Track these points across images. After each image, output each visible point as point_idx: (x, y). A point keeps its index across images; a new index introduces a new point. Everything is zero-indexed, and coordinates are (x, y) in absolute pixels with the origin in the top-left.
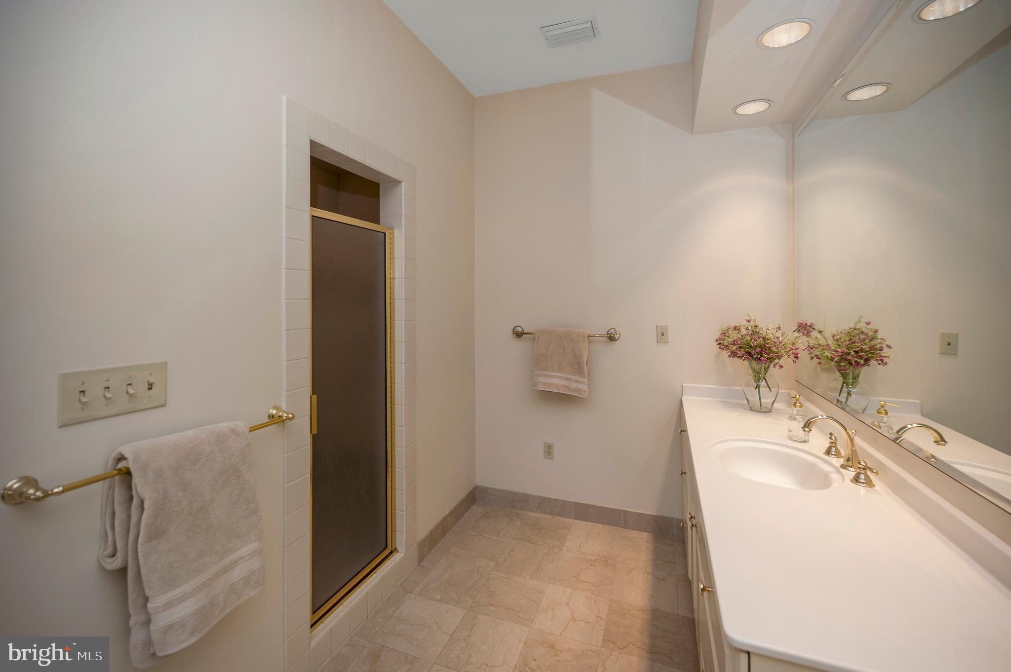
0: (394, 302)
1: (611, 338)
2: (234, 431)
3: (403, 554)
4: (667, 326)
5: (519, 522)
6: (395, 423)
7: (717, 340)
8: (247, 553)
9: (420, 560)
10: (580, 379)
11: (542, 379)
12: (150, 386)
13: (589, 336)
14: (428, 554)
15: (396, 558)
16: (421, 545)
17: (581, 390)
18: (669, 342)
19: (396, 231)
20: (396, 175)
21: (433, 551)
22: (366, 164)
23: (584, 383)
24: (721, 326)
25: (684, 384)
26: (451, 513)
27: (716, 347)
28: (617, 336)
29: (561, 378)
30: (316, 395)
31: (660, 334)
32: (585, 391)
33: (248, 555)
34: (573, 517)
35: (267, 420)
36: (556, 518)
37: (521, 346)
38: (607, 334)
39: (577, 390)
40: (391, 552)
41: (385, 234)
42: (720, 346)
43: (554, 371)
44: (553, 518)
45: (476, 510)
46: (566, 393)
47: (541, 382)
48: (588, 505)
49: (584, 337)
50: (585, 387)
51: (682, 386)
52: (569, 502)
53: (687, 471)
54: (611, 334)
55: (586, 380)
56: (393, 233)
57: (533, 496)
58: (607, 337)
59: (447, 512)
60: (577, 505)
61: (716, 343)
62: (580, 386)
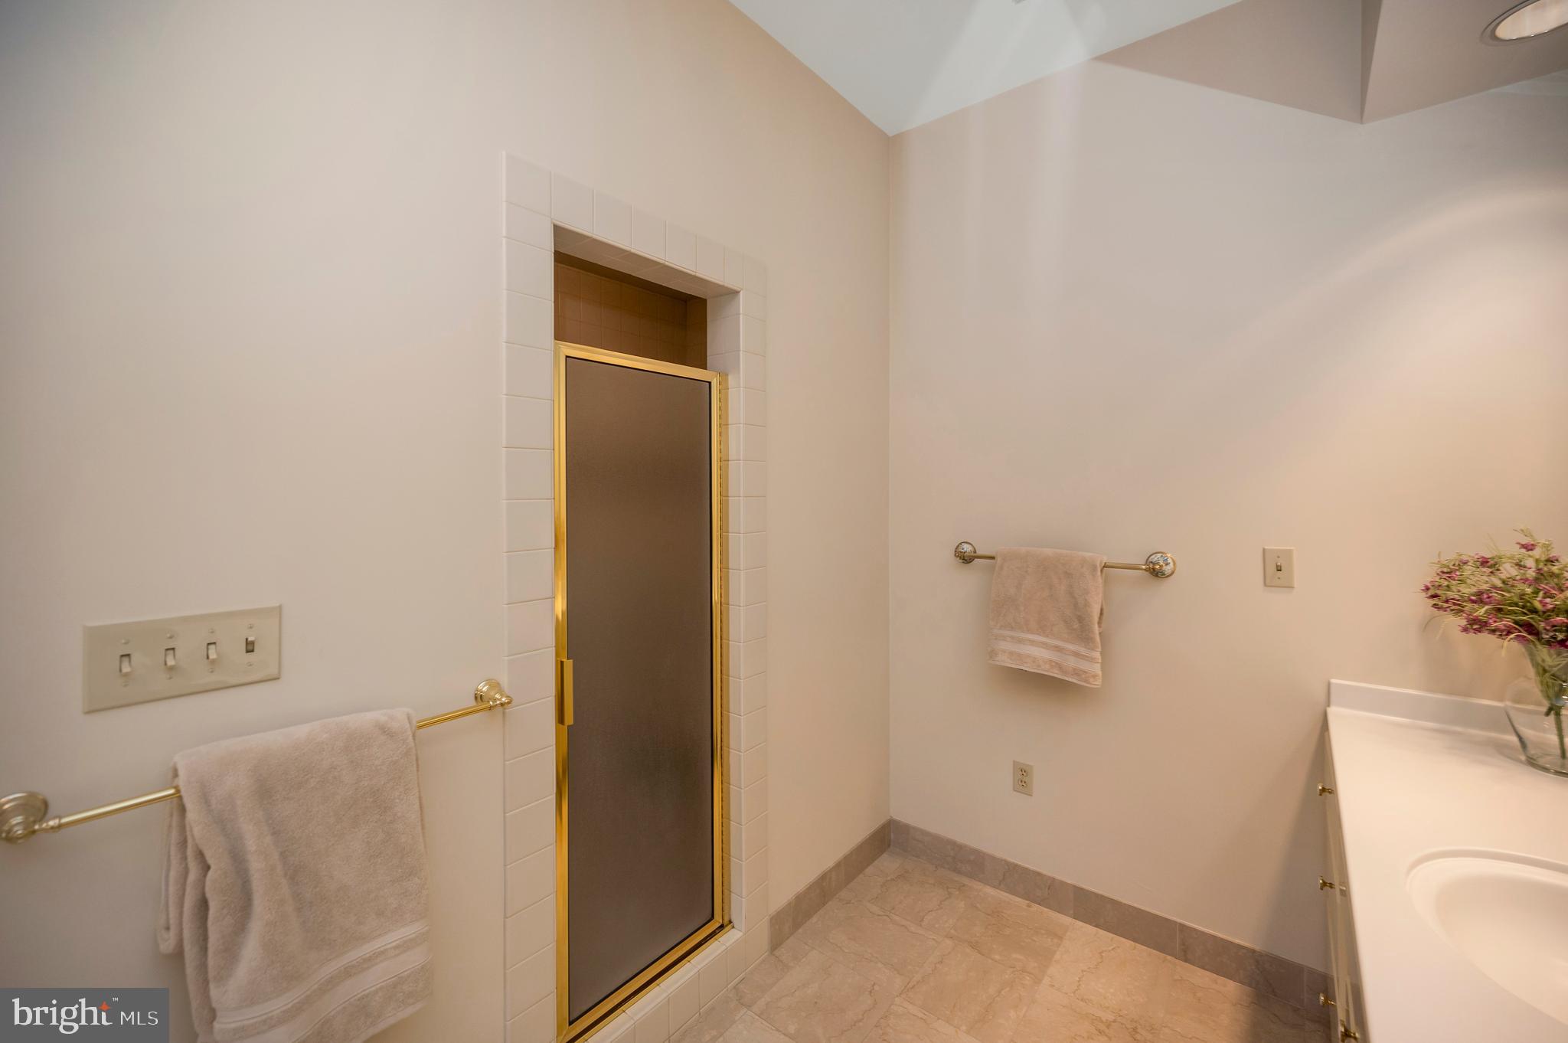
0: (727, 501)
1: (1156, 572)
2: (384, 730)
3: (741, 934)
4: (1290, 552)
5: (962, 904)
6: (728, 708)
7: (1427, 589)
8: (394, 944)
9: (775, 945)
10: (1083, 650)
11: (1004, 645)
12: (250, 647)
13: (1104, 567)
14: (792, 934)
15: (729, 939)
16: (777, 920)
17: (1085, 672)
18: (1295, 586)
19: (730, 378)
20: (729, 282)
21: (800, 931)
22: (667, 263)
23: (1092, 660)
24: (1439, 555)
25: (1333, 681)
26: (838, 865)
27: (1424, 604)
28: (1168, 569)
29: (1045, 646)
30: (571, 661)
31: (1272, 569)
32: (1094, 676)
33: (396, 948)
34: (1072, 912)
35: (473, 703)
36: (1035, 907)
37: (970, 579)
38: (1146, 564)
39: (1076, 672)
40: (722, 927)
41: (710, 383)
42: (1435, 601)
43: (1029, 631)
44: (1029, 906)
45: (888, 864)
46: (1056, 676)
47: (1004, 651)
48: (1102, 896)
49: (1094, 568)
50: (1097, 669)
51: (1329, 685)
52: (1062, 883)
53: (1336, 883)
54: (1154, 564)
55: (1097, 655)
56: (726, 381)
57: (993, 858)
58: (1145, 570)
59: (831, 864)
60: (1078, 891)
61: (1424, 595)
62: (1084, 665)
